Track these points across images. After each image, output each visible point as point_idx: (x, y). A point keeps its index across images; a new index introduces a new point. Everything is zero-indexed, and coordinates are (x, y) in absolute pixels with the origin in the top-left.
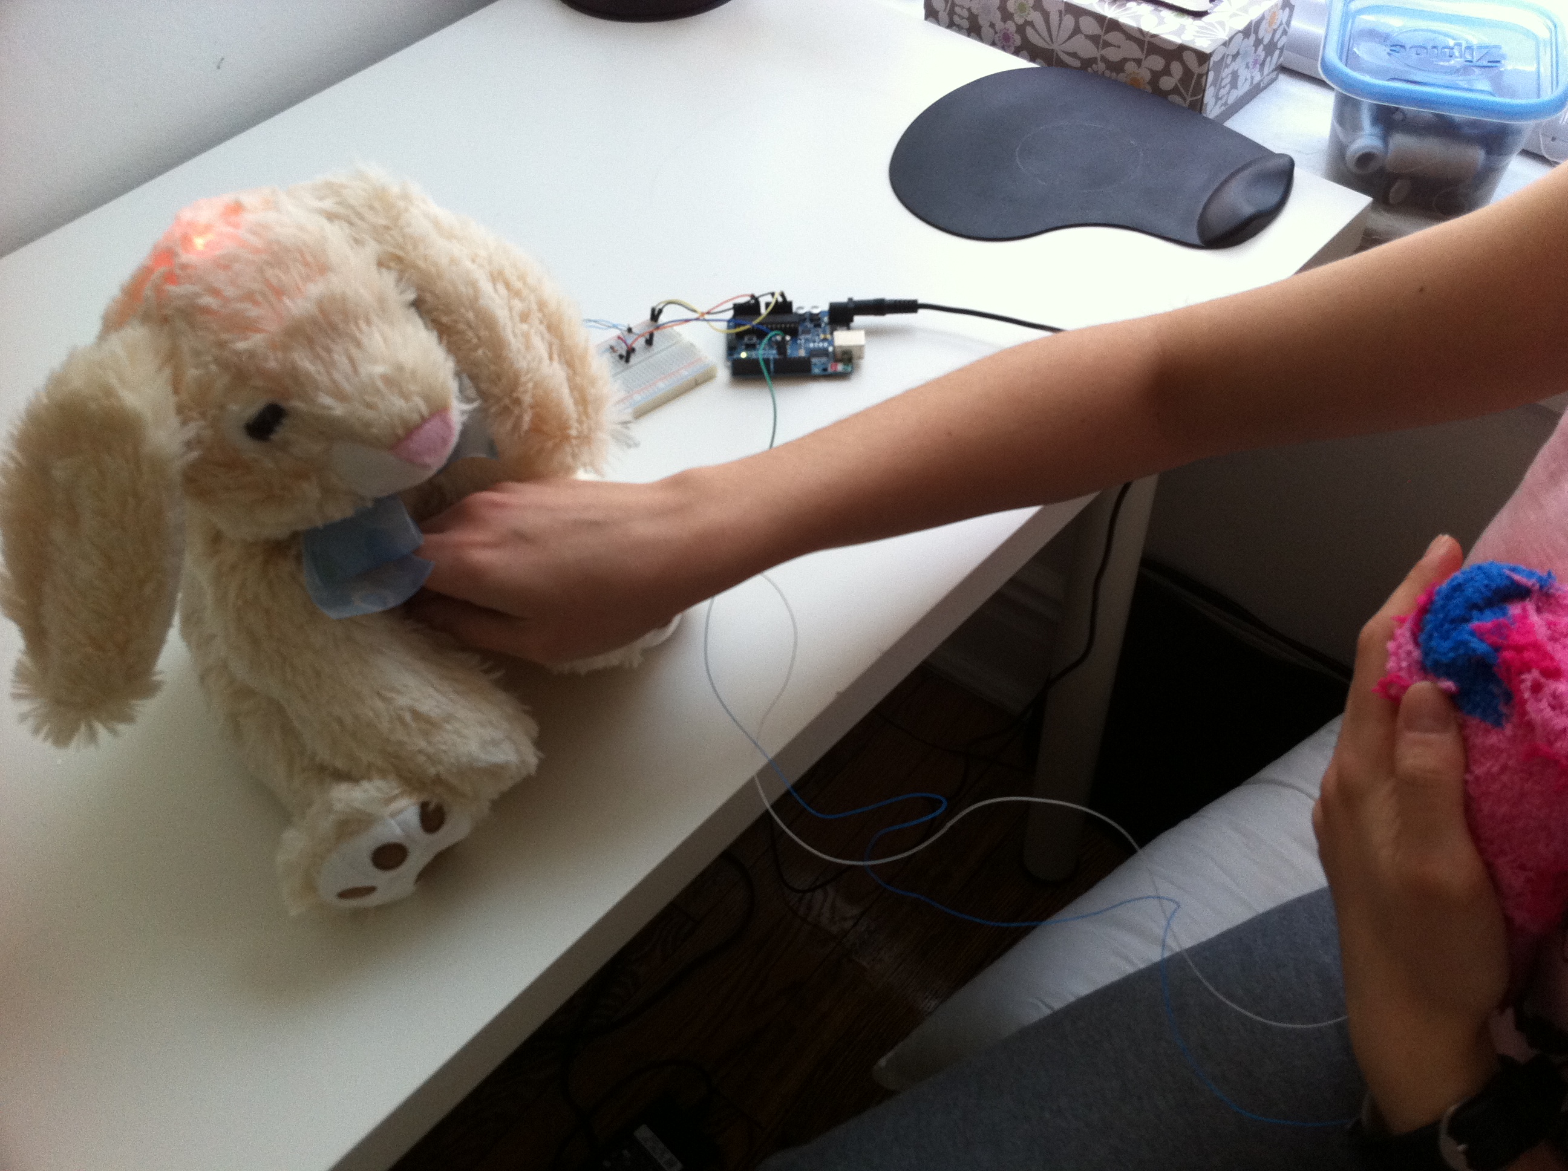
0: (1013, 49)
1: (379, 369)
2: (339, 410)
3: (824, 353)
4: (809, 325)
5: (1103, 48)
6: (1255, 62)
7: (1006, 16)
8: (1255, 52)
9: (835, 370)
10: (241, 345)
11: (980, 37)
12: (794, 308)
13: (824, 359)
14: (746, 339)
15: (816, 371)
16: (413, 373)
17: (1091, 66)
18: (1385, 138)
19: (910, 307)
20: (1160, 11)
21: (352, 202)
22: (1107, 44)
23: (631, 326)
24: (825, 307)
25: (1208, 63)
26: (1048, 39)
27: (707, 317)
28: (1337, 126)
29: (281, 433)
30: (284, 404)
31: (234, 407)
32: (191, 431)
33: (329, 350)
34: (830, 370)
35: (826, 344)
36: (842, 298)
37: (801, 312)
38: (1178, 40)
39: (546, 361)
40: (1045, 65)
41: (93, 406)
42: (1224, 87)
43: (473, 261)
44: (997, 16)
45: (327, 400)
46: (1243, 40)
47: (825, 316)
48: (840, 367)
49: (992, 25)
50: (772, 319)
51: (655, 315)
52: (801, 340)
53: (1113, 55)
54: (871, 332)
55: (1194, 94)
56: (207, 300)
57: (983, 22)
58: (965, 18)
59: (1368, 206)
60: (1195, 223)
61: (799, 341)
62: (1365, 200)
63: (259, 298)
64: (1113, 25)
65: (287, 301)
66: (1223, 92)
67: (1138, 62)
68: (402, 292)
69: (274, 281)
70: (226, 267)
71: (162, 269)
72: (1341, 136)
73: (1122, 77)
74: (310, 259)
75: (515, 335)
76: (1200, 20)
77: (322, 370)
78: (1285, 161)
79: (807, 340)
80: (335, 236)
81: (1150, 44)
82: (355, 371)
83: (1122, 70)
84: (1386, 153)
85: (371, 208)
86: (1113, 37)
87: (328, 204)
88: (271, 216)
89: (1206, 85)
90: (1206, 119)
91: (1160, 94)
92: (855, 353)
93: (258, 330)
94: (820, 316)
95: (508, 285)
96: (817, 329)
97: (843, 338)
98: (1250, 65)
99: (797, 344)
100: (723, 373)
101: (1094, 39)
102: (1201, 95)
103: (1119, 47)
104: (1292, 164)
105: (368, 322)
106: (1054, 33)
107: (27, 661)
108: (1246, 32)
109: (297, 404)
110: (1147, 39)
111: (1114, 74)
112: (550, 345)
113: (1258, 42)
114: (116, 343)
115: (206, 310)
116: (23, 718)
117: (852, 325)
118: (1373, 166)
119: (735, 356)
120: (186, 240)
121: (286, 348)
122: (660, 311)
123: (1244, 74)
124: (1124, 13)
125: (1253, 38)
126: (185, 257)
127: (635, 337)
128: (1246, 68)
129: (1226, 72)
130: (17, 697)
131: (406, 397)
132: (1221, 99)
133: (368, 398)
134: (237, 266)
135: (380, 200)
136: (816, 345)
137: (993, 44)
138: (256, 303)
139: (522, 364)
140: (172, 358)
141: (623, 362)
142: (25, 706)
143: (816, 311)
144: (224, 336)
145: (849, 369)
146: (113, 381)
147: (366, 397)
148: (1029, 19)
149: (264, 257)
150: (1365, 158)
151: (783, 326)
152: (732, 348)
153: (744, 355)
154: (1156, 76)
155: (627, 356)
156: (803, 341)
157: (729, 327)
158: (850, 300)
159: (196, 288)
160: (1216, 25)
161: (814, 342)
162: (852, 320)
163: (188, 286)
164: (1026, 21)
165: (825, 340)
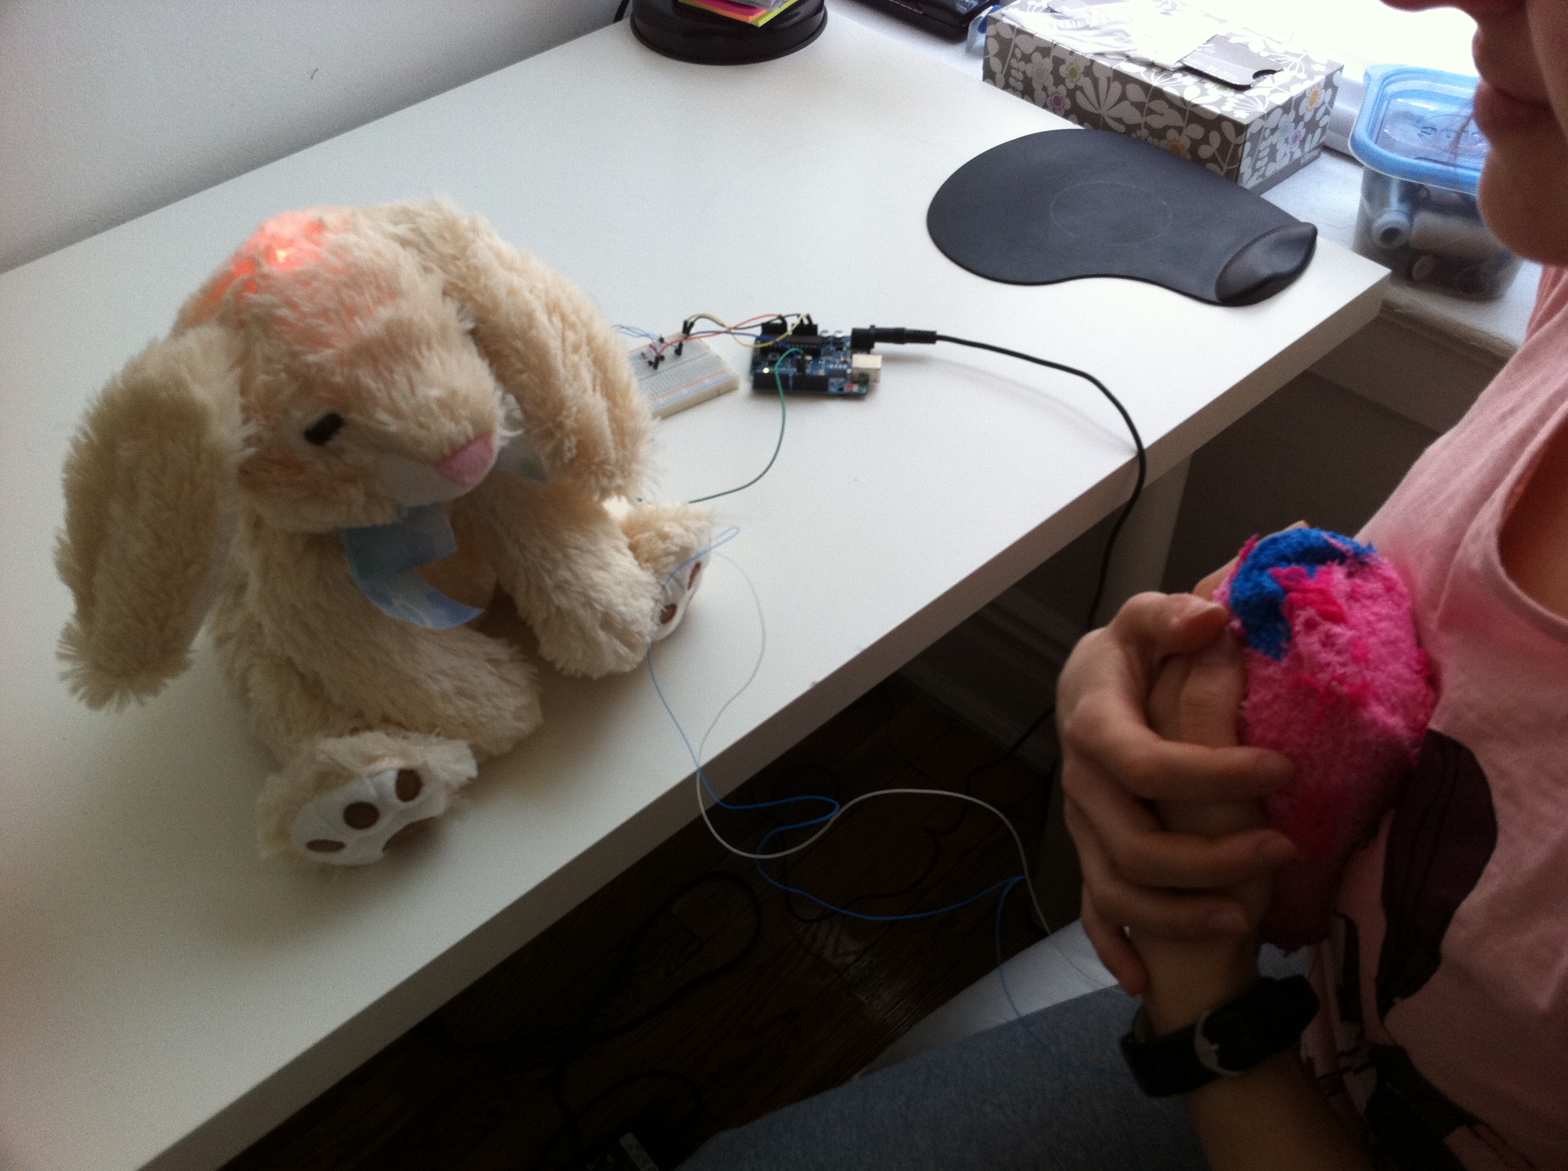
0: (1063, 113)
1: (435, 393)
2: (394, 426)
3: (842, 374)
4: (832, 348)
5: (1147, 116)
6: (1296, 138)
7: (1059, 80)
8: (1295, 128)
9: (851, 391)
10: (311, 358)
11: (1033, 100)
12: (820, 330)
13: (842, 380)
14: (770, 356)
15: (833, 390)
16: (466, 399)
17: (1135, 132)
18: (1411, 216)
19: (929, 337)
20: (1205, 83)
21: (424, 230)
22: (1151, 112)
23: (663, 336)
24: (848, 333)
25: (1244, 134)
26: (1097, 105)
27: (733, 331)
28: (1365, 202)
29: (337, 441)
30: (343, 415)
31: (297, 414)
32: (251, 429)
33: (391, 371)
34: (846, 390)
35: (845, 367)
36: (864, 325)
37: (825, 335)
38: (1217, 110)
39: (590, 391)
40: (1090, 127)
41: (163, 395)
42: (1261, 159)
43: (531, 292)
44: (1050, 81)
45: (383, 416)
46: (1282, 116)
47: (847, 341)
48: (855, 388)
49: (1045, 89)
50: (796, 339)
51: (687, 327)
52: (822, 360)
53: (1157, 122)
54: (888, 359)
55: (1230, 163)
56: (283, 312)
57: (1037, 86)
58: (1020, 81)
59: (1387, 276)
60: (1215, 281)
61: (820, 362)
62: (1382, 272)
63: (332, 315)
64: (1158, 94)
65: (359, 322)
66: (1259, 164)
67: (1180, 130)
68: (462, 320)
69: (348, 300)
70: (306, 284)
71: (245, 276)
72: (1368, 211)
73: (1163, 143)
74: (383, 283)
75: (565, 365)
76: (1242, 93)
77: (381, 386)
78: (1308, 229)
79: (828, 362)
80: (407, 263)
81: (1190, 113)
82: (413, 392)
83: (1165, 138)
84: (1410, 232)
85: (442, 237)
86: (1158, 105)
87: (402, 230)
88: (351, 239)
89: (1242, 157)
90: (1243, 189)
91: (1198, 162)
92: (872, 378)
93: (328, 345)
94: (843, 340)
95: (563, 318)
96: (839, 352)
97: (861, 361)
98: (1289, 140)
99: (817, 363)
100: (745, 385)
101: (1139, 106)
102: (1238, 165)
103: (1162, 115)
104: (1314, 232)
105: (429, 347)
106: (1102, 98)
107: (76, 626)
108: (1286, 108)
109: (355, 416)
110: (1188, 108)
111: (1156, 140)
112: (595, 377)
113: (1298, 119)
114: (192, 340)
115: (282, 321)
116: (64, 676)
117: (873, 350)
118: (1397, 243)
119: (758, 371)
120: (269, 253)
121: (352, 364)
122: (692, 324)
123: (1282, 148)
124: (1169, 83)
125: (1293, 114)
126: (266, 268)
127: (665, 345)
128: (1285, 143)
129: (1263, 145)
130: (61, 656)
131: (455, 419)
132: (1258, 170)
133: (422, 419)
134: (315, 284)
135: (450, 228)
136: (836, 366)
137: (1045, 107)
138: (329, 321)
139: (568, 391)
140: (244, 360)
141: (651, 368)
142: (67, 666)
143: (839, 335)
144: (298, 348)
145: (864, 391)
146: (185, 375)
147: (421, 418)
148: (1079, 84)
149: (342, 277)
150: (1390, 233)
151: (806, 346)
152: (756, 364)
153: (766, 370)
154: (1196, 144)
155: (656, 363)
156: (824, 362)
157: (756, 343)
158: (873, 327)
159: (275, 299)
160: (1256, 98)
161: (834, 363)
162: (872, 346)
163: (268, 296)
164: (1076, 86)
165: (845, 362)
